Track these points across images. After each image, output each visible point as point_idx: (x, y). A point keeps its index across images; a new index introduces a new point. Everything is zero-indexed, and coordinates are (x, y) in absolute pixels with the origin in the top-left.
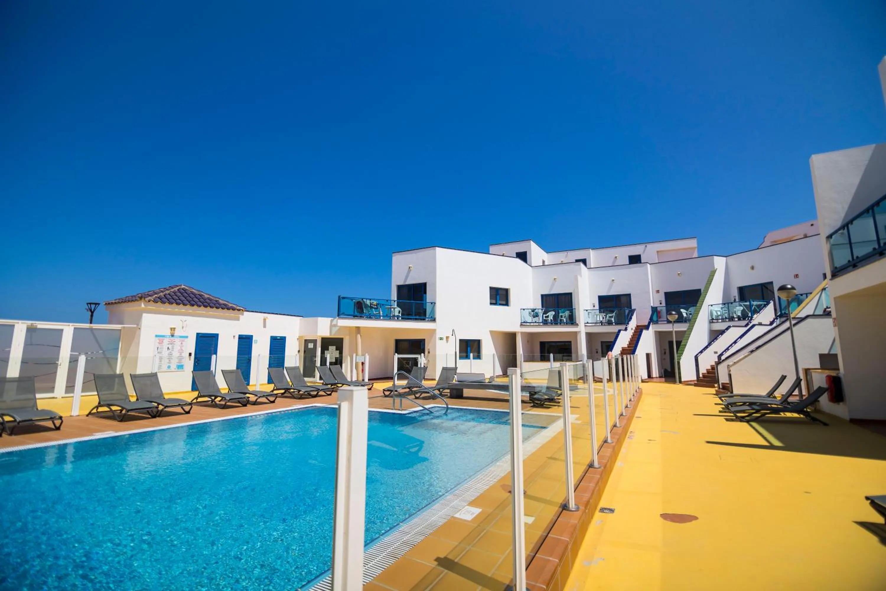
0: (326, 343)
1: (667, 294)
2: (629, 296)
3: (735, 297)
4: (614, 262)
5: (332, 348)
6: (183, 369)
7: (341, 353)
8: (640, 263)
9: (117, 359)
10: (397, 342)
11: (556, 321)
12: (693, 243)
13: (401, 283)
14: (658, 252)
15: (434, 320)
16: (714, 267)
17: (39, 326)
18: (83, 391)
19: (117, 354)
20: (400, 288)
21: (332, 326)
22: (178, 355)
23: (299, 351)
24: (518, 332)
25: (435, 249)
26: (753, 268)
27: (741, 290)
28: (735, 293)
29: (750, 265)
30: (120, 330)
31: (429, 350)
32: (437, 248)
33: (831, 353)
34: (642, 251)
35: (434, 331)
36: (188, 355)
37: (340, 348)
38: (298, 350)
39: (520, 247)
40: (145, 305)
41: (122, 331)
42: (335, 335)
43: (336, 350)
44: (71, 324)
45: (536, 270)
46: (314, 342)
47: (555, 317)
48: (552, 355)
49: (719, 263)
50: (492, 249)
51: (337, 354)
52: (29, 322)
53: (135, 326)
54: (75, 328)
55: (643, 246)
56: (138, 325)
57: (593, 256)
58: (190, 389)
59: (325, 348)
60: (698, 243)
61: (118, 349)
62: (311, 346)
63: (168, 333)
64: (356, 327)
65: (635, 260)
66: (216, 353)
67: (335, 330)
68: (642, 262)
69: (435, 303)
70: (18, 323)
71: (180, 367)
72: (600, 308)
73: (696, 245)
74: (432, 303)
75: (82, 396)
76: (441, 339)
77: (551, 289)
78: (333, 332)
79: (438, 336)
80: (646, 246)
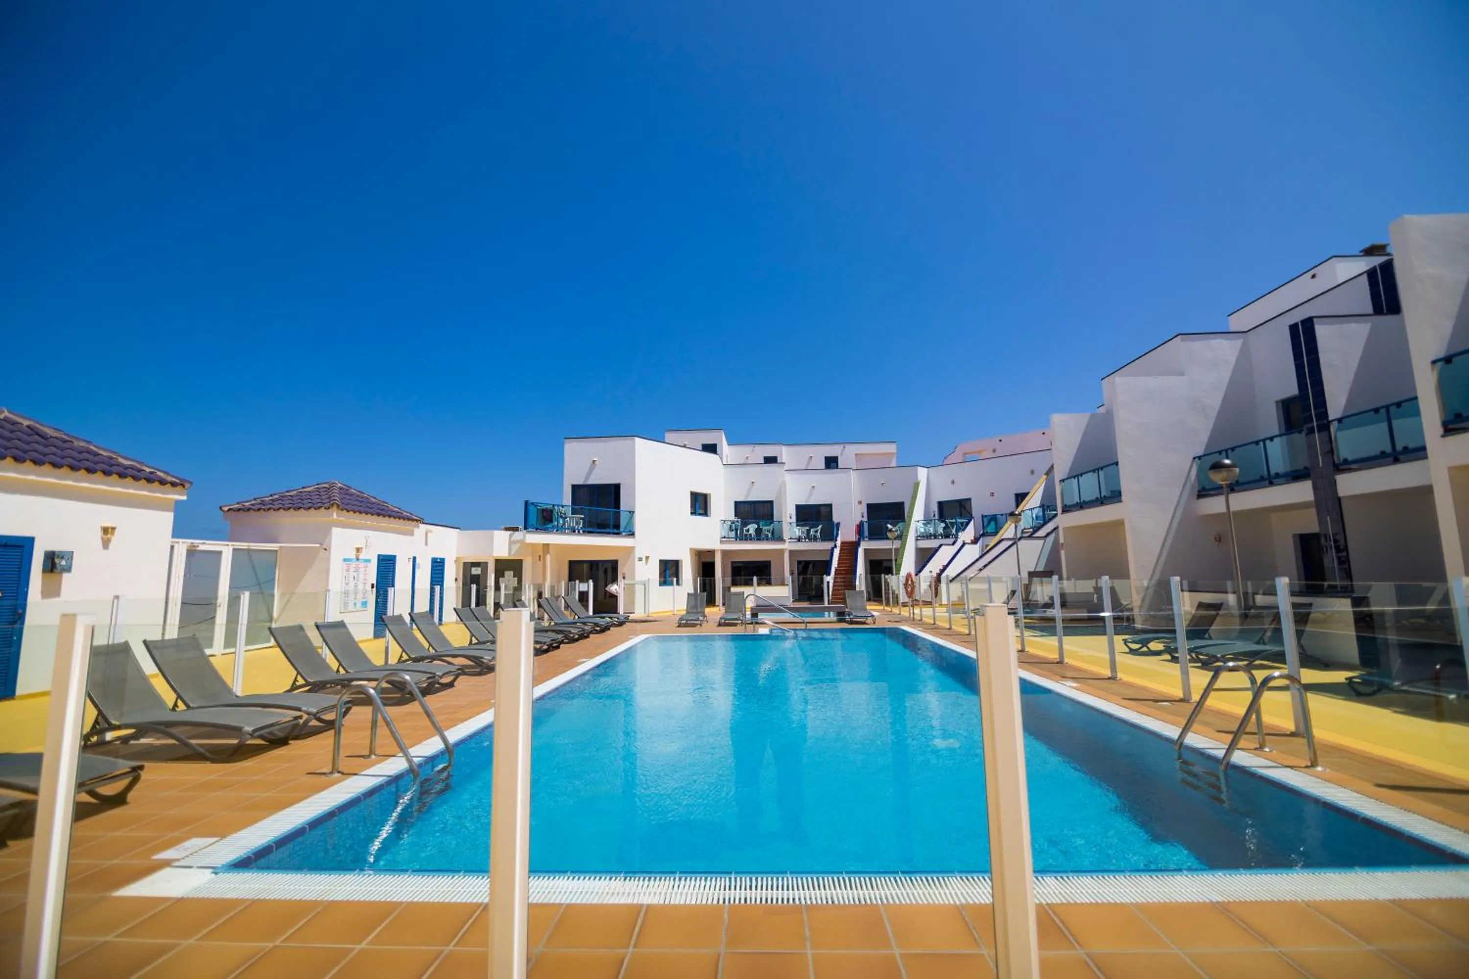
0: (502, 566)
1: (870, 507)
2: (830, 506)
3: (934, 512)
4: (808, 463)
5: (509, 574)
6: (366, 607)
7: (520, 581)
8: (837, 468)
9: (273, 596)
10: (572, 564)
11: (759, 536)
12: (892, 448)
13: (580, 482)
14: (856, 455)
15: (632, 534)
16: (917, 478)
17: (202, 548)
18: (247, 644)
19: (273, 588)
20: (575, 487)
21: (511, 543)
22: (362, 587)
23: (456, 579)
24: (718, 550)
25: (634, 440)
26: (953, 482)
27: (941, 504)
28: (935, 508)
29: (951, 480)
30: (276, 551)
31: (624, 574)
32: (637, 439)
33: (1037, 570)
34: (840, 453)
35: (632, 549)
36: (370, 586)
37: (519, 574)
38: (454, 577)
39: (708, 438)
40: (337, 516)
41: (279, 552)
42: (514, 555)
43: (514, 576)
44: (230, 543)
45: (729, 469)
46: (483, 565)
47: (758, 531)
48: (755, 578)
49: (922, 474)
50: (669, 436)
51: (514, 582)
52: (190, 541)
53: (317, 545)
54: (234, 550)
55: (840, 447)
56: (321, 544)
57: (785, 453)
58: (371, 636)
59: (499, 574)
60: (898, 449)
61: (274, 579)
62: (476, 571)
63: (353, 555)
64: (544, 545)
65: (831, 463)
66: (393, 586)
67: (515, 548)
68: (840, 466)
69: (634, 512)
70: (178, 542)
71: (364, 604)
72: (798, 520)
73: (895, 451)
74: (630, 512)
75: (246, 651)
76: (640, 559)
77: (747, 496)
78: (513, 552)
79: (637, 556)
80: (844, 447)
